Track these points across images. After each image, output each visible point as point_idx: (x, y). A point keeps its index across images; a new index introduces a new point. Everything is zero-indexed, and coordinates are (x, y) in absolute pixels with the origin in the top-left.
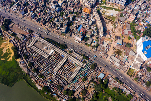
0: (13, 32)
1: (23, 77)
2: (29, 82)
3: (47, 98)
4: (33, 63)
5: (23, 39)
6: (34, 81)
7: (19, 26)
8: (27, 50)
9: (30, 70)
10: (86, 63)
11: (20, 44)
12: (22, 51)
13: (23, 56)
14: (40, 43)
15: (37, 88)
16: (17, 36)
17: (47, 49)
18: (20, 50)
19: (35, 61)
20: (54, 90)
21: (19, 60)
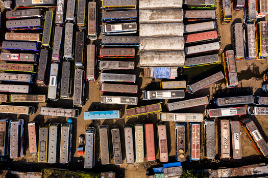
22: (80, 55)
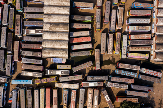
22: (10, 47)
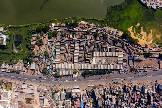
0: (153, 58)
1: (104, 21)
2: (94, 21)
3: (70, 19)
4: (104, 39)
5: (134, 57)
6: (91, 25)
7: (151, 68)
8: (121, 47)
9: (102, 32)
10: (54, 70)
11: (134, 50)
12: (125, 44)
13: (120, 40)
14: (113, 63)
15: (84, 21)
16: (143, 56)
17: (101, 61)
18: (128, 44)
19: (104, 42)
20: (68, 28)
21: (121, 33)
22: (85, 46)
